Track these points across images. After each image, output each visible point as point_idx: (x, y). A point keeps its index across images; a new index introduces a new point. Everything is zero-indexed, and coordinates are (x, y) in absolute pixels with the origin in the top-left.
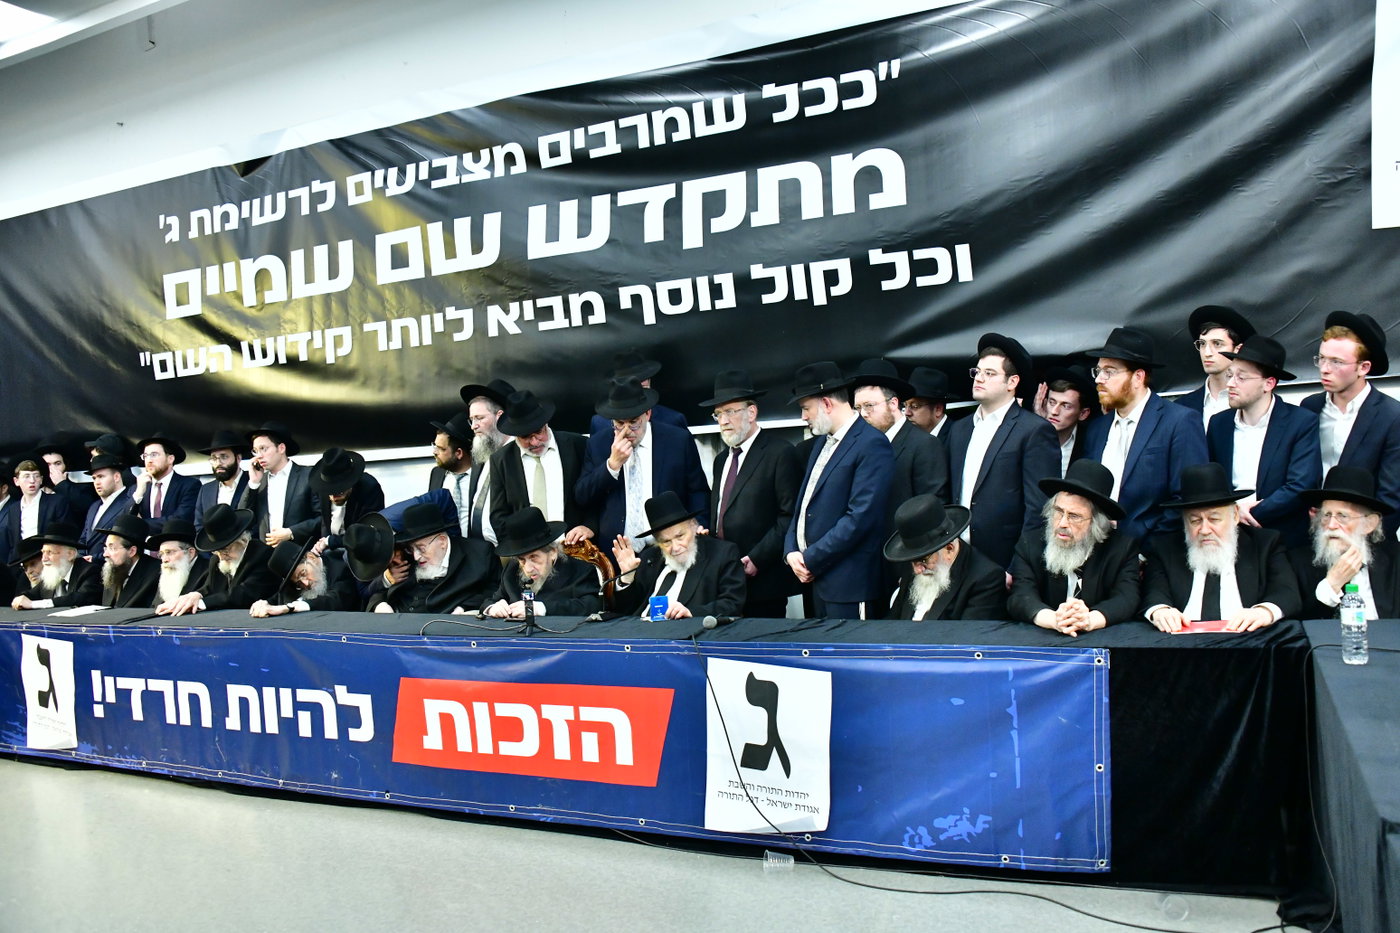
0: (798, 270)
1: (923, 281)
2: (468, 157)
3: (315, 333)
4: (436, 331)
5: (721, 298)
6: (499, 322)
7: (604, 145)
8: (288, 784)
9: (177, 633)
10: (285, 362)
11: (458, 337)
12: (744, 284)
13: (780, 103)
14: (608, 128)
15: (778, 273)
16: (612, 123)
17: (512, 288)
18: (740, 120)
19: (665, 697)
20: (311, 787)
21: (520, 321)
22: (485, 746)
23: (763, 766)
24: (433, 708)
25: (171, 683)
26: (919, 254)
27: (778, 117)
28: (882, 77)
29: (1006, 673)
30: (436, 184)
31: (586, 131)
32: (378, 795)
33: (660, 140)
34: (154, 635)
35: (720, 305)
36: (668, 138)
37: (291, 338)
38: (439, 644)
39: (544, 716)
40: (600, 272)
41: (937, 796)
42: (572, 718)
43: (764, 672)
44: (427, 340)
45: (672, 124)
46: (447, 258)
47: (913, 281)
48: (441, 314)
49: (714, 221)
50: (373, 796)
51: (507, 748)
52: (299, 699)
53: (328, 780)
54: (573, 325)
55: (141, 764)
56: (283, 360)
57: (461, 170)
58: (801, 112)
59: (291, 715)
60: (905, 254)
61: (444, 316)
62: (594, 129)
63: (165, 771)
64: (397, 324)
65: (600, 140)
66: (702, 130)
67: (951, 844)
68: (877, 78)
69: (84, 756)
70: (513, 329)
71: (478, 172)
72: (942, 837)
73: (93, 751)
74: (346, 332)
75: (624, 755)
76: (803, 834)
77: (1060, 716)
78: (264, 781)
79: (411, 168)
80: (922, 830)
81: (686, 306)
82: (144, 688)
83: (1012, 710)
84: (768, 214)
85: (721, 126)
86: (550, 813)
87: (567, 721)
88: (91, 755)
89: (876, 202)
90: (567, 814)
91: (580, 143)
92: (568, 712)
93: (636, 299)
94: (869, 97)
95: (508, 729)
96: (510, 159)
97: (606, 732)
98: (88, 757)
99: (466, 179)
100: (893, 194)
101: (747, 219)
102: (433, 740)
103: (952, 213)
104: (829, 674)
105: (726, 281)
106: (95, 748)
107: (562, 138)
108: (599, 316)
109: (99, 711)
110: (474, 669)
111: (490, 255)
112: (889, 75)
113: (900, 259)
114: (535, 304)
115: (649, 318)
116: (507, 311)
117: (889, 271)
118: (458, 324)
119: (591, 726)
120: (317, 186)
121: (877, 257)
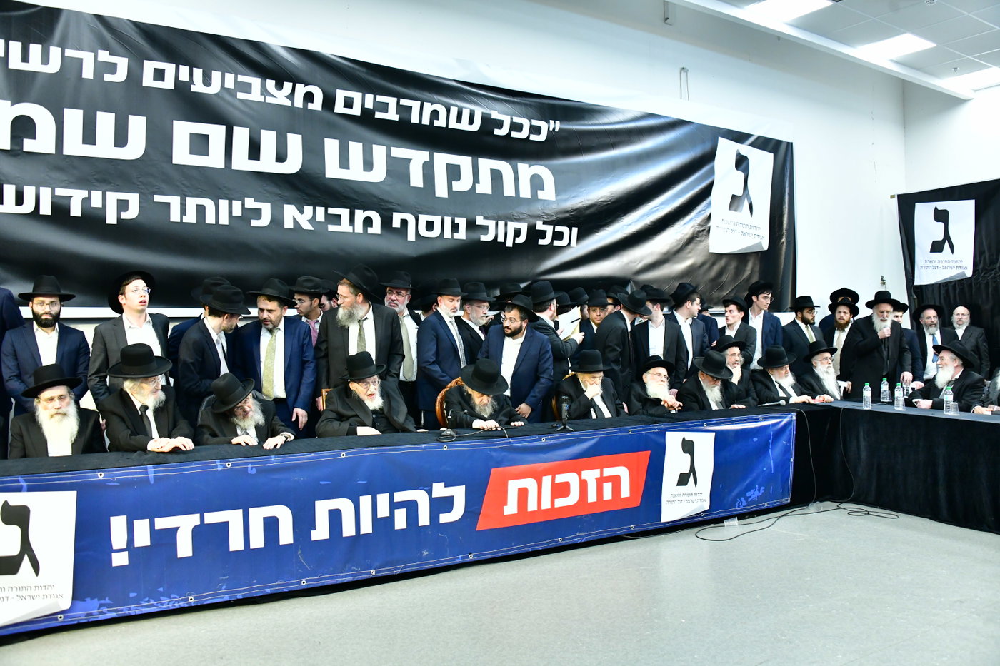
0: (501, 224)
1: (556, 243)
2: (271, 84)
3: (93, 193)
4: (234, 214)
5: (457, 232)
6: (294, 219)
7: (386, 111)
8: (380, 572)
9: (252, 463)
10: (49, 213)
11: (254, 223)
12: (471, 225)
13: (499, 124)
14: (392, 102)
15: (491, 224)
16: (395, 99)
17: (307, 194)
18: (476, 127)
19: (646, 455)
20: (404, 568)
21: (313, 220)
22: (546, 505)
23: (686, 484)
24: (514, 486)
25: (239, 512)
26: (558, 228)
27: (497, 132)
28: (551, 129)
29: (768, 426)
30: (241, 95)
31: (375, 98)
32: (462, 558)
33: (426, 121)
34: (220, 469)
35: (456, 236)
36: (432, 122)
37: (60, 192)
38: (520, 442)
39: (583, 478)
40: (380, 199)
41: (747, 482)
42: (599, 476)
43: (689, 436)
44: (224, 220)
45: (435, 114)
46: (250, 158)
47: (552, 242)
48: (240, 202)
49: (454, 183)
50: (459, 560)
51: (560, 503)
52: (396, 500)
53: (421, 558)
54: (356, 231)
55: (187, 600)
56: (46, 210)
57: (264, 91)
58: (509, 134)
59: (387, 514)
60: (552, 226)
61: (243, 205)
62: (380, 98)
63: (226, 598)
64: (192, 202)
65: (384, 107)
66: (453, 125)
67: (753, 502)
68: (549, 128)
69: (81, 615)
70: (307, 226)
71: (280, 97)
72: (749, 500)
73: (101, 606)
74: (133, 199)
75: (625, 492)
76: (700, 513)
77: (783, 441)
78: (356, 575)
79: (216, 75)
80: (743, 499)
81: (436, 233)
82: (198, 523)
83: (770, 441)
84: (485, 187)
85: (464, 126)
86: (583, 536)
87: (596, 478)
88: (95, 611)
89: (541, 195)
90: (593, 534)
91: (369, 105)
92: (596, 473)
93: (404, 222)
94: (542, 137)
95: (561, 490)
96: (309, 97)
97: (616, 480)
98: (88, 615)
99: (269, 100)
100: (548, 193)
101: (473, 188)
102: (511, 508)
103: (574, 210)
104: (714, 433)
105: (462, 222)
106: (107, 601)
107: (357, 96)
108: (376, 228)
109: (120, 560)
110: (542, 456)
111: (293, 165)
112: (554, 129)
113: (549, 229)
114: (326, 211)
115: (411, 236)
116: (302, 212)
117: (543, 234)
118: (257, 213)
119: (608, 479)
120: (104, 56)
121: (540, 226)
